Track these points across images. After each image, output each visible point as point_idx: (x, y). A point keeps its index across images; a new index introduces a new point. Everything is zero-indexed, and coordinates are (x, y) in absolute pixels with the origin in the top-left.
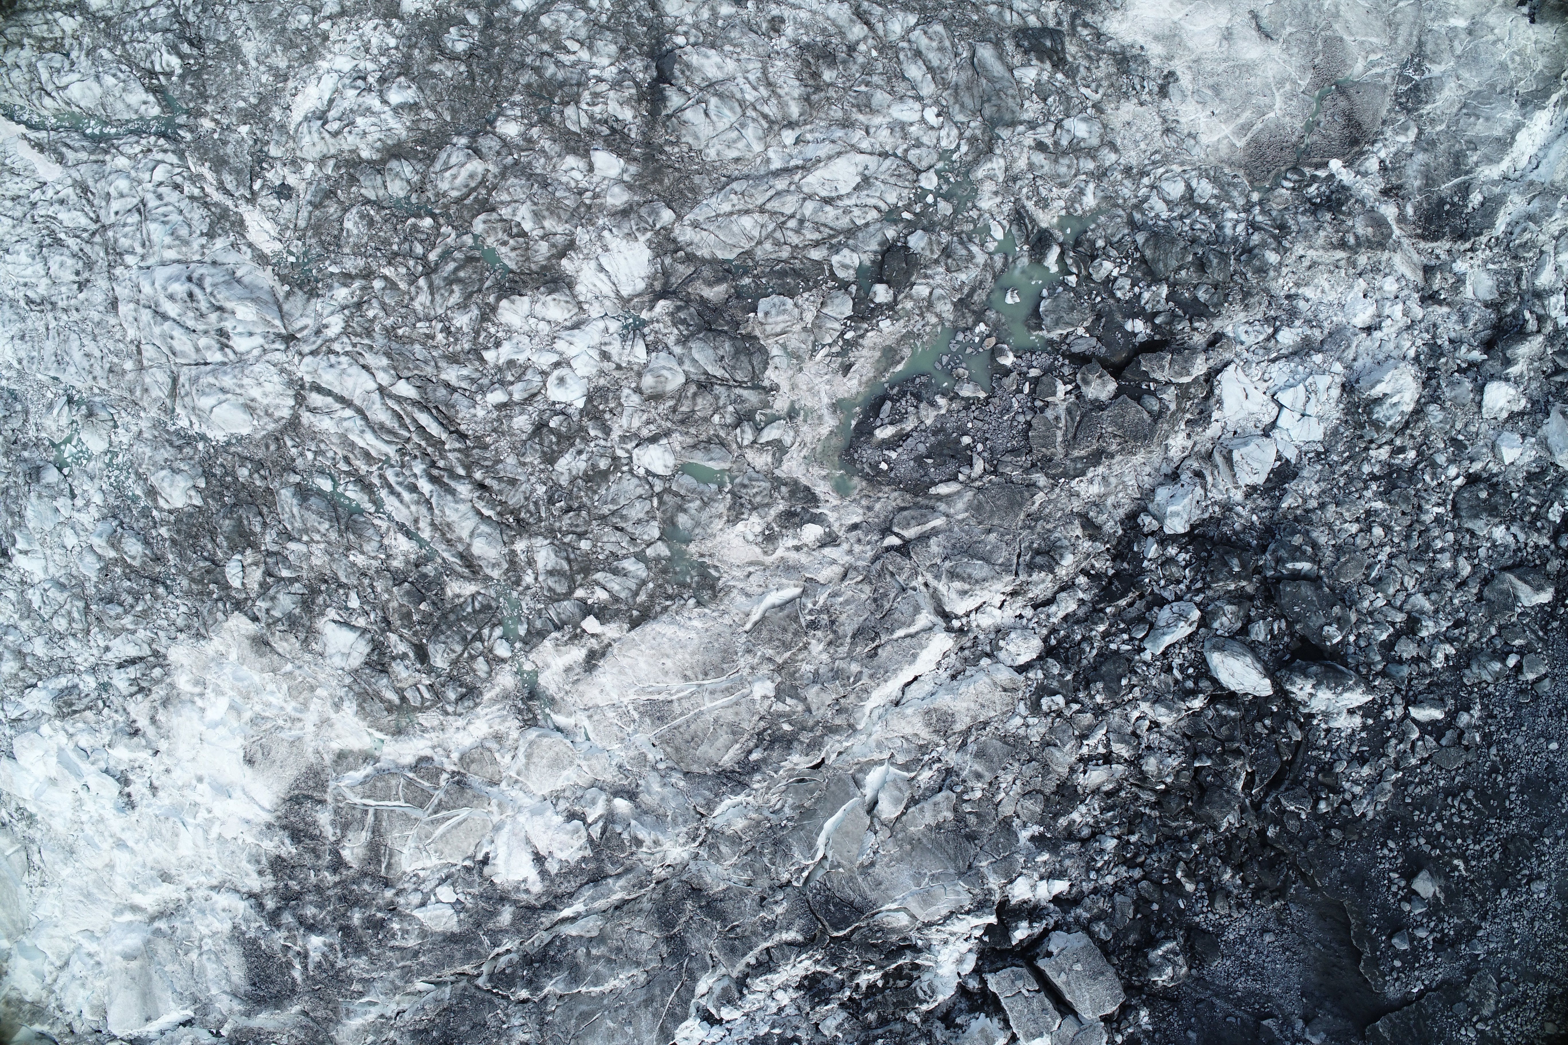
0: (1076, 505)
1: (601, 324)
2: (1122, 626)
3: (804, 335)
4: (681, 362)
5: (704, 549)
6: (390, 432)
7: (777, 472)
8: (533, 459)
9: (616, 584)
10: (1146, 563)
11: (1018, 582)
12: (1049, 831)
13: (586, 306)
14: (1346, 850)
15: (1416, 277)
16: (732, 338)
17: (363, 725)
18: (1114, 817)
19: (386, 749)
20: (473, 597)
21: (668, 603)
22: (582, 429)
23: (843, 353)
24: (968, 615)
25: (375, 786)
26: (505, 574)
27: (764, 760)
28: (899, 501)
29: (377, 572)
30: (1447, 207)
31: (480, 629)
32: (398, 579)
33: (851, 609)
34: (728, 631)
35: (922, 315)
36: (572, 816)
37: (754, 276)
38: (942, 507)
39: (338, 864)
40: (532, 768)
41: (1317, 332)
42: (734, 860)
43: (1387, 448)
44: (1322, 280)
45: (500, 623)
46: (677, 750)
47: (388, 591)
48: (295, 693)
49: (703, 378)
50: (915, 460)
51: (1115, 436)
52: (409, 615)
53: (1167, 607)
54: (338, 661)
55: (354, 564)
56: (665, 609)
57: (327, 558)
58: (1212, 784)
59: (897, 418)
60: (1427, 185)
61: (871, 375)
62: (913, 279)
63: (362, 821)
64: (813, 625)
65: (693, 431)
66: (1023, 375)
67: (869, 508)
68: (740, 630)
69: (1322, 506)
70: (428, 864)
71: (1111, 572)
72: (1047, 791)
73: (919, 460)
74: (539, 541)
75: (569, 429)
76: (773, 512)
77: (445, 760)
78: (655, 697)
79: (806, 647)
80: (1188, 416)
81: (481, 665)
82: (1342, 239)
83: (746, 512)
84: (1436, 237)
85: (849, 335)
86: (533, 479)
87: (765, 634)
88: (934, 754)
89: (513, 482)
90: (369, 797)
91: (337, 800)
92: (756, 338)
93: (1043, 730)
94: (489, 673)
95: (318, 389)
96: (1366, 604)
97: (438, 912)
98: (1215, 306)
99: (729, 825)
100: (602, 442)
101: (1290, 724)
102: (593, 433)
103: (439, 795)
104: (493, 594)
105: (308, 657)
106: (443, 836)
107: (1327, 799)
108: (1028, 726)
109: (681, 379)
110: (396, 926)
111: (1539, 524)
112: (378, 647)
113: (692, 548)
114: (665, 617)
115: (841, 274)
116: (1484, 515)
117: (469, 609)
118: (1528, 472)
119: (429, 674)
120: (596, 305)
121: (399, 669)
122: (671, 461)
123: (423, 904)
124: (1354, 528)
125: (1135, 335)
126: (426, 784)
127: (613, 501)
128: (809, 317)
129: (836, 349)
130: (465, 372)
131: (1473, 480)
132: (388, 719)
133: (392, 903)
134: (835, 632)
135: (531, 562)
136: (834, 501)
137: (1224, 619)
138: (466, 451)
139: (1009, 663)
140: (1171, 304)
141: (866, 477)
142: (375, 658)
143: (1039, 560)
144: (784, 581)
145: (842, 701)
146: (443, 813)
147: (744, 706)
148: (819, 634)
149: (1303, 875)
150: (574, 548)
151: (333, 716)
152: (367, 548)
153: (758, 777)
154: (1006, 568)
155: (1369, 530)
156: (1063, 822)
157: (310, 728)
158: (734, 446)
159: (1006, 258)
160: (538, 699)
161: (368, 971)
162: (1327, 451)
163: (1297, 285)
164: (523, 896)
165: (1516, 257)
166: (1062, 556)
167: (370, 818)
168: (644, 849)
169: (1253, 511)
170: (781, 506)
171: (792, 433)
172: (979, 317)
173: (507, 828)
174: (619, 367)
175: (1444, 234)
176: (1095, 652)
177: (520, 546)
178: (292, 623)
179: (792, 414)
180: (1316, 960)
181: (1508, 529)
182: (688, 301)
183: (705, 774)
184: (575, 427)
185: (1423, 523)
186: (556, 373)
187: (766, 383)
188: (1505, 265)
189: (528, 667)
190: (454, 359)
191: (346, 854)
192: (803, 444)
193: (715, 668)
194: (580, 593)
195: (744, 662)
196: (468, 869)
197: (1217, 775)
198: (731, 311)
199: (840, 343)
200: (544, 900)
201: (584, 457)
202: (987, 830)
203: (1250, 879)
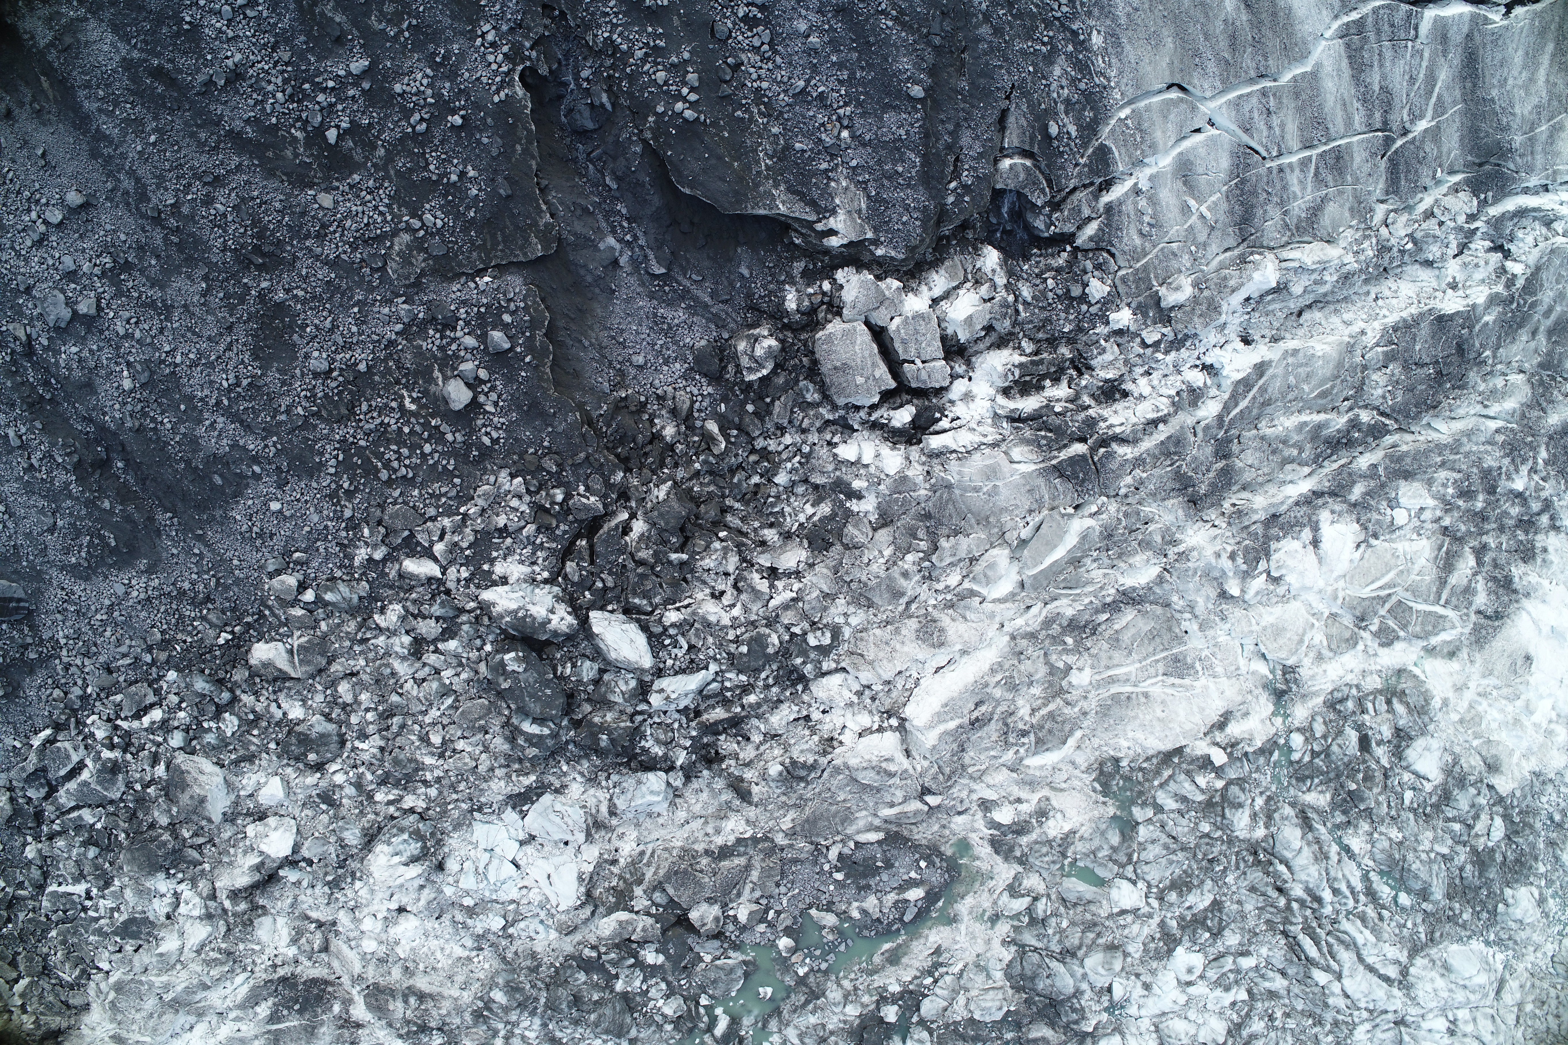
0: (752, 812)
1: (1143, 1012)
2: (729, 694)
3: (969, 985)
4: (1085, 976)
5: (1101, 809)
6: (1341, 942)
7: (1020, 869)
8: (1231, 907)
9: (1187, 789)
10: (688, 743)
11: (829, 757)
12: (841, 501)
13: (1152, 1028)
14: (541, 446)
15: (337, 944)
16: (1034, 990)
17: (1429, 686)
18: (773, 505)
19: (1414, 657)
20: (1309, 790)
21: (1145, 765)
22: (1182, 928)
23: (936, 965)
24: (880, 730)
25: (1434, 627)
26: (1278, 808)
27: (1097, 611)
28: (915, 830)
29: (1383, 821)
30: (297, 1007)
31: (1311, 762)
32: (1368, 813)
33: (986, 743)
34: (1098, 733)
35: (856, 989)
36: (1277, 580)
37: (1001, 1038)
38: (877, 822)
39: (1480, 552)
40: (1300, 631)
41: (459, 917)
42: (1152, 527)
43: (406, 807)
44: (444, 963)
45: (1291, 763)
46: (1170, 629)
47: (1378, 803)
48: (1477, 719)
49: (1068, 960)
50: (892, 866)
51: (701, 871)
52: (1365, 779)
53: (681, 707)
54: (1435, 744)
55: (1400, 829)
56: (1148, 759)
57: (1421, 837)
58: (673, 535)
59: (901, 905)
60: (314, 1028)
61: (915, 943)
62: (857, 1021)
63: (1452, 593)
64: (1024, 734)
65: (1088, 916)
66: (771, 925)
67: (944, 827)
68: (1087, 731)
69: (492, 769)
70: (1407, 544)
71: (722, 737)
72: (838, 547)
73: (889, 865)
74: (1242, 834)
75: (1194, 932)
76: (1034, 836)
77: (1369, 643)
78: (1177, 681)
79: (1033, 711)
80: (615, 870)
81: (1319, 729)
82: (421, 1003)
83: (1059, 841)
84: (314, 982)
85: (929, 981)
86: (1234, 888)
87: (1067, 728)
88: (940, 598)
89: (1253, 889)
90: (1441, 617)
91: (1467, 615)
92: (1012, 987)
93: (833, 610)
94: (1313, 719)
95: (1387, 979)
96: (464, 676)
97: (1413, 501)
98: (571, 966)
99: (1148, 561)
100: (1169, 915)
101: (576, 578)
102: (1174, 923)
103: (1382, 612)
104: (1292, 791)
105: (1457, 749)
106: (1388, 572)
107: (553, 503)
108: (845, 615)
109: (1088, 962)
110: (1450, 491)
111: (251, 717)
112: (1398, 753)
113: (1111, 811)
114: (1150, 752)
115: (925, 1035)
116: (314, 736)
117: (1316, 781)
118: (252, 762)
119: (1363, 724)
120: (1143, 1029)
121: (1387, 733)
122: (1114, 893)
123: (1422, 509)
124: (460, 745)
125: (657, 951)
126: (1391, 623)
127: (1171, 862)
128: (961, 1000)
129: (942, 970)
130: (1267, 984)
131: (319, 767)
132: (1405, 685)
133: (1447, 511)
134: (1007, 725)
135: (1254, 816)
136: (974, 838)
137: (624, 688)
138: (1286, 921)
139: (850, 678)
140: (614, 972)
141: (940, 854)
142: (1404, 744)
143: (803, 773)
144: (1038, 774)
145: (1016, 662)
146: (1383, 593)
147: (1103, 664)
148: (1021, 726)
149: (590, 423)
150: (1215, 824)
151: (1450, 695)
152: (1386, 844)
153: (1109, 600)
154: (837, 770)
155: (444, 742)
156: (825, 509)
157: (1472, 685)
158: (1053, 897)
159: (764, 1026)
160: (1275, 689)
161: (1487, 452)
162: (471, 811)
163: (469, 959)
164: (1337, 508)
165: (229, 954)
166: (781, 774)
167: (1444, 597)
168: (1229, 549)
169: (565, 774)
170: (1024, 840)
171: (1000, 903)
172: (802, 981)
173: (1335, 574)
174: (1138, 976)
175: (304, 983)
176: (763, 675)
177: (1260, 832)
178: (1462, 782)
179: (995, 918)
180: (591, 328)
181: (285, 714)
182: (1067, 1027)
183: (1151, 603)
184: (1188, 931)
185: (383, 738)
186: (1193, 978)
187: (1013, 949)
188: (241, 946)
189: (1279, 721)
190: (1272, 995)
191: (1472, 561)
192: (991, 891)
193: (1118, 702)
194: (1220, 784)
195: (1091, 705)
196: (1375, 536)
197: (665, 542)
198: (1029, 1012)
199: (937, 974)
200: (1320, 501)
201: (1187, 904)
202: (906, 520)
203: (647, 425)
